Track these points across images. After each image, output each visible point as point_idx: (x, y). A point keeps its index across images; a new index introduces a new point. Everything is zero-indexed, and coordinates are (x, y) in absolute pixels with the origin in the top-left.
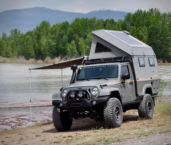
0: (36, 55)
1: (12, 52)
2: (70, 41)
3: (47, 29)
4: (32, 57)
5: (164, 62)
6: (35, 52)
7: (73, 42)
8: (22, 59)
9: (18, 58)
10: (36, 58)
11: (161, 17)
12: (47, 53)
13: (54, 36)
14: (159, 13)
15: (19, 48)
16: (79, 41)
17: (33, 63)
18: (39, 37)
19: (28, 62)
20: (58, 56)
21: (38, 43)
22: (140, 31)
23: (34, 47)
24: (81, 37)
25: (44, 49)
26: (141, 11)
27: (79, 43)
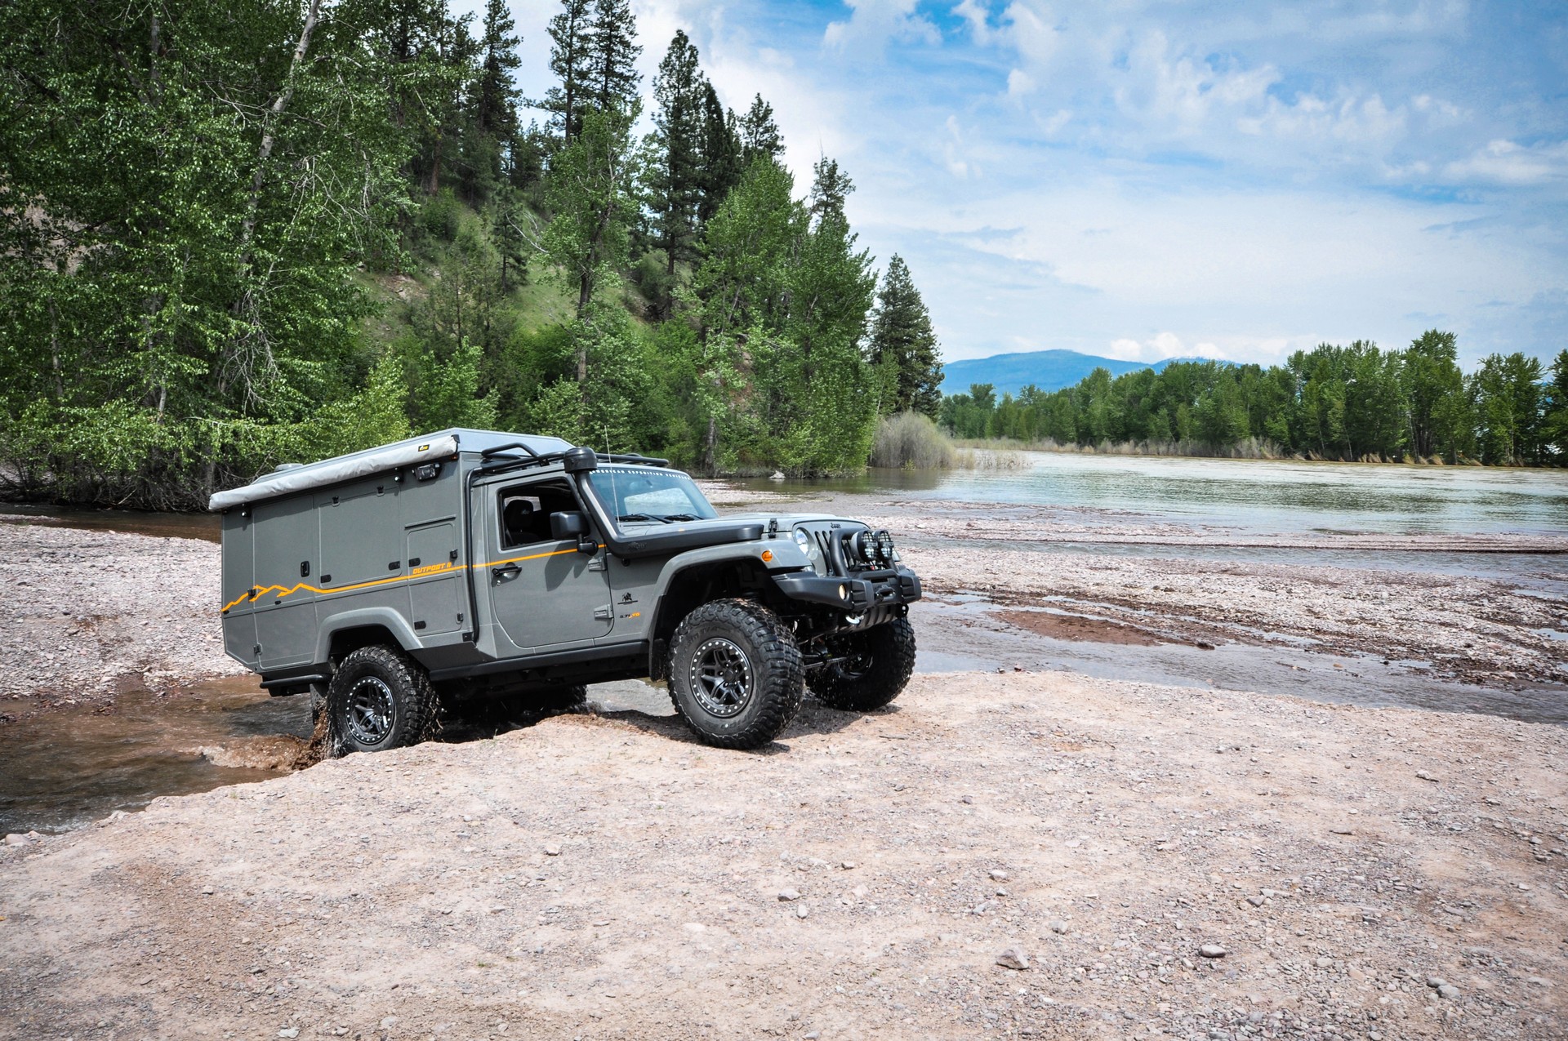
0: (1079, 437)
1: (1029, 428)
2: (1154, 409)
3: (1105, 385)
4: (1072, 441)
5: (1384, 461)
6: (1077, 431)
7: (1163, 411)
8: (1050, 443)
9: (1040, 440)
10: (1079, 443)
11: (1381, 360)
12: (1104, 433)
13: (1120, 398)
14: (1376, 351)
15: (1042, 422)
16: (1176, 410)
17: (1072, 451)
18: (1086, 399)
19: (1061, 449)
20: (1127, 440)
21: (1084, 411)
22: (1326, 390)
23: (1076, 420)
24: (1181, 401)
25: (1099, 425)
26: (1329, 348)
27: (1178, 415)
